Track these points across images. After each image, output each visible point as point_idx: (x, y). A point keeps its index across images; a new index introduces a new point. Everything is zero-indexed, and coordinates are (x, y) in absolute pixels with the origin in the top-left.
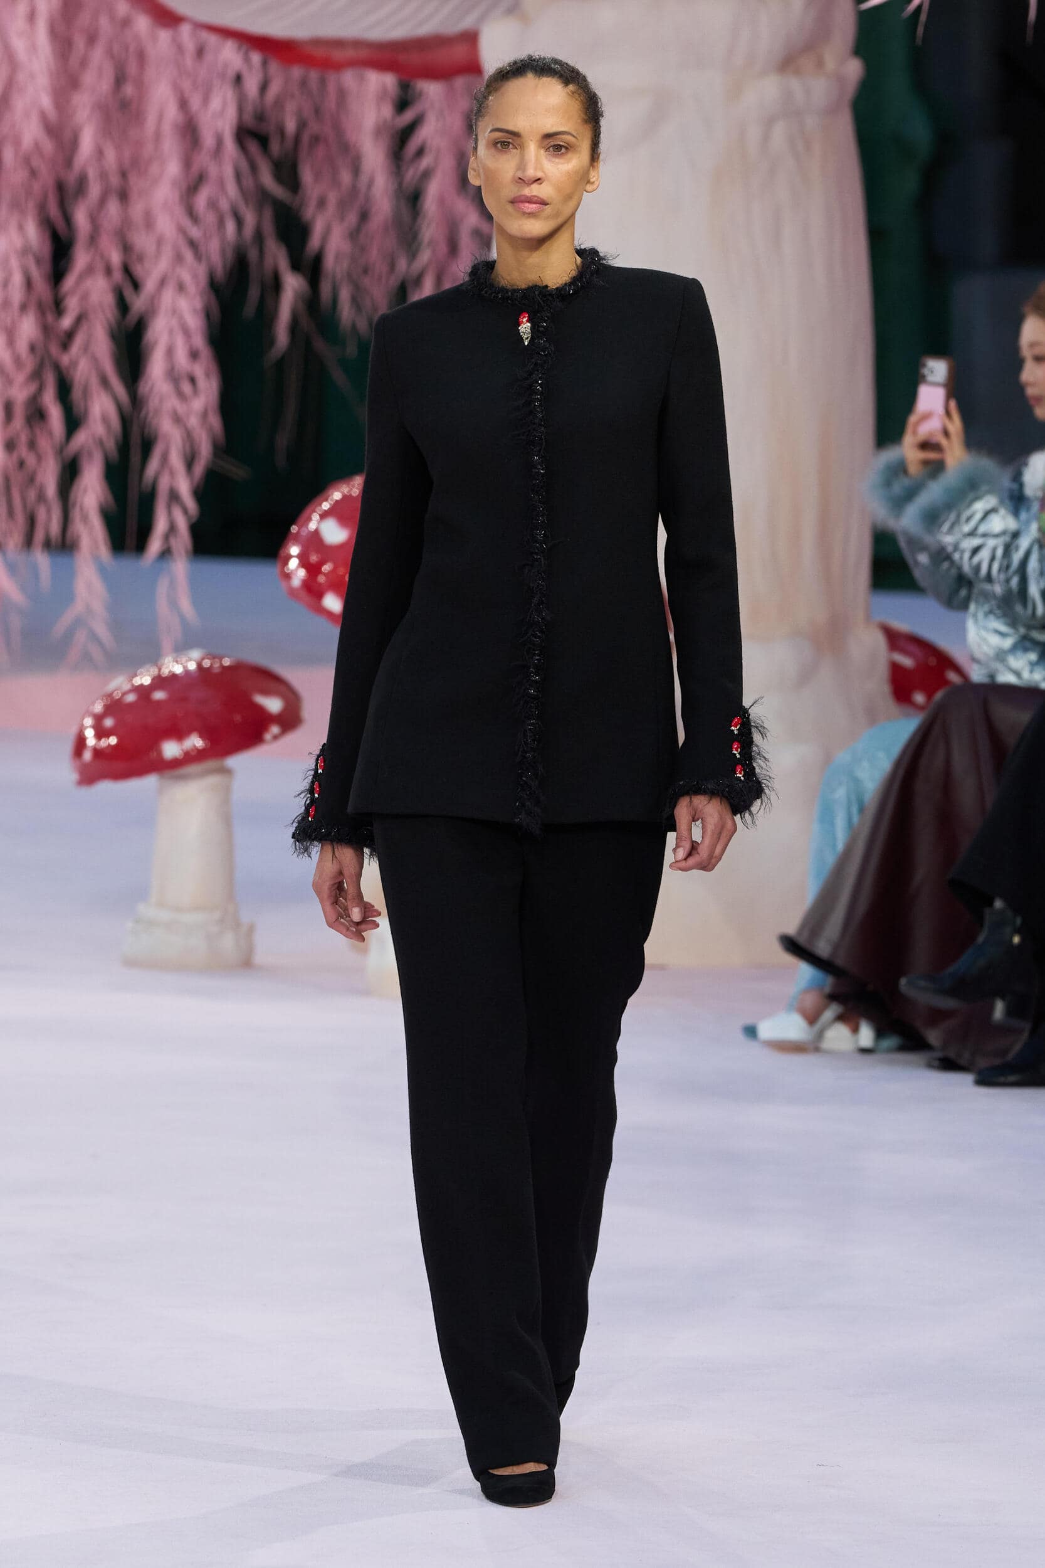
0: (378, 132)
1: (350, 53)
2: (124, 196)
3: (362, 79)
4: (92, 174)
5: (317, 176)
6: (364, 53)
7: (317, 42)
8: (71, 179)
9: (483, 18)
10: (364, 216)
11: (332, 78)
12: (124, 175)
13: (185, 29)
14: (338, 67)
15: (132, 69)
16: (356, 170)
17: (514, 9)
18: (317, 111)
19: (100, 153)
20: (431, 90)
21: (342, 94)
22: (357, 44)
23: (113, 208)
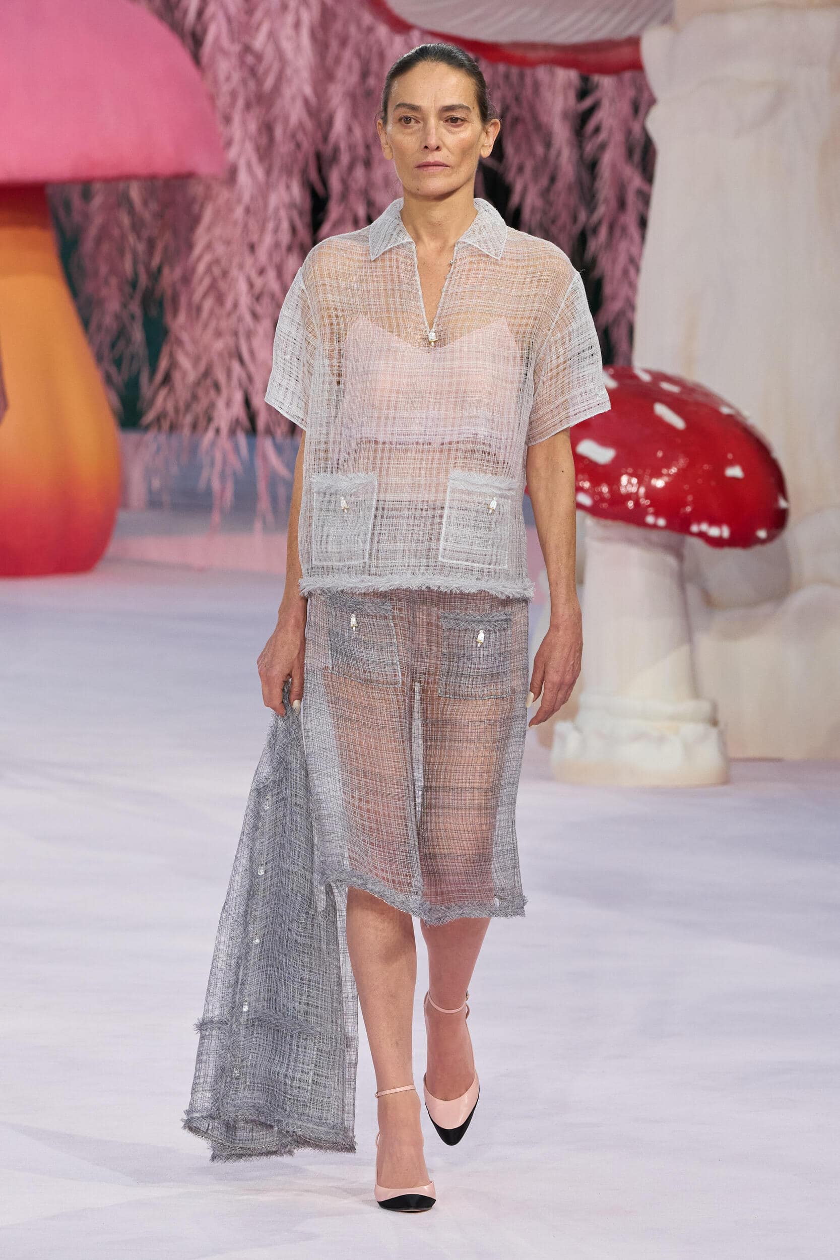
0: (565, 115)
1: (541, 54)
2: (368, 164)
3: (552, 74)
4: (343, 146)
5: (518, 149)
6: (552, 54)
7: (516, 45)
8: (328, 150)
9: (643, 27)
10: (553, 179)
11: (528, 72)
12: (368, 147)
13: (415, 35)
14: (533, 64)
15: (374, 66)
16: (548, 145)
17: (667, 20)
18: (517, 99)
19: (350, 130)
20: (606, 83)
21: (536, 86)
22: (546, 46)
23: (359, 173)
